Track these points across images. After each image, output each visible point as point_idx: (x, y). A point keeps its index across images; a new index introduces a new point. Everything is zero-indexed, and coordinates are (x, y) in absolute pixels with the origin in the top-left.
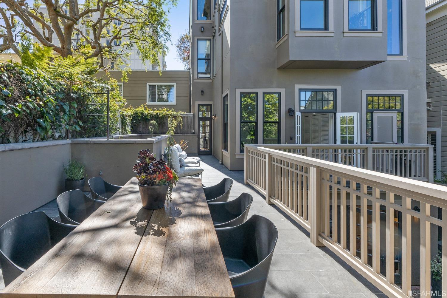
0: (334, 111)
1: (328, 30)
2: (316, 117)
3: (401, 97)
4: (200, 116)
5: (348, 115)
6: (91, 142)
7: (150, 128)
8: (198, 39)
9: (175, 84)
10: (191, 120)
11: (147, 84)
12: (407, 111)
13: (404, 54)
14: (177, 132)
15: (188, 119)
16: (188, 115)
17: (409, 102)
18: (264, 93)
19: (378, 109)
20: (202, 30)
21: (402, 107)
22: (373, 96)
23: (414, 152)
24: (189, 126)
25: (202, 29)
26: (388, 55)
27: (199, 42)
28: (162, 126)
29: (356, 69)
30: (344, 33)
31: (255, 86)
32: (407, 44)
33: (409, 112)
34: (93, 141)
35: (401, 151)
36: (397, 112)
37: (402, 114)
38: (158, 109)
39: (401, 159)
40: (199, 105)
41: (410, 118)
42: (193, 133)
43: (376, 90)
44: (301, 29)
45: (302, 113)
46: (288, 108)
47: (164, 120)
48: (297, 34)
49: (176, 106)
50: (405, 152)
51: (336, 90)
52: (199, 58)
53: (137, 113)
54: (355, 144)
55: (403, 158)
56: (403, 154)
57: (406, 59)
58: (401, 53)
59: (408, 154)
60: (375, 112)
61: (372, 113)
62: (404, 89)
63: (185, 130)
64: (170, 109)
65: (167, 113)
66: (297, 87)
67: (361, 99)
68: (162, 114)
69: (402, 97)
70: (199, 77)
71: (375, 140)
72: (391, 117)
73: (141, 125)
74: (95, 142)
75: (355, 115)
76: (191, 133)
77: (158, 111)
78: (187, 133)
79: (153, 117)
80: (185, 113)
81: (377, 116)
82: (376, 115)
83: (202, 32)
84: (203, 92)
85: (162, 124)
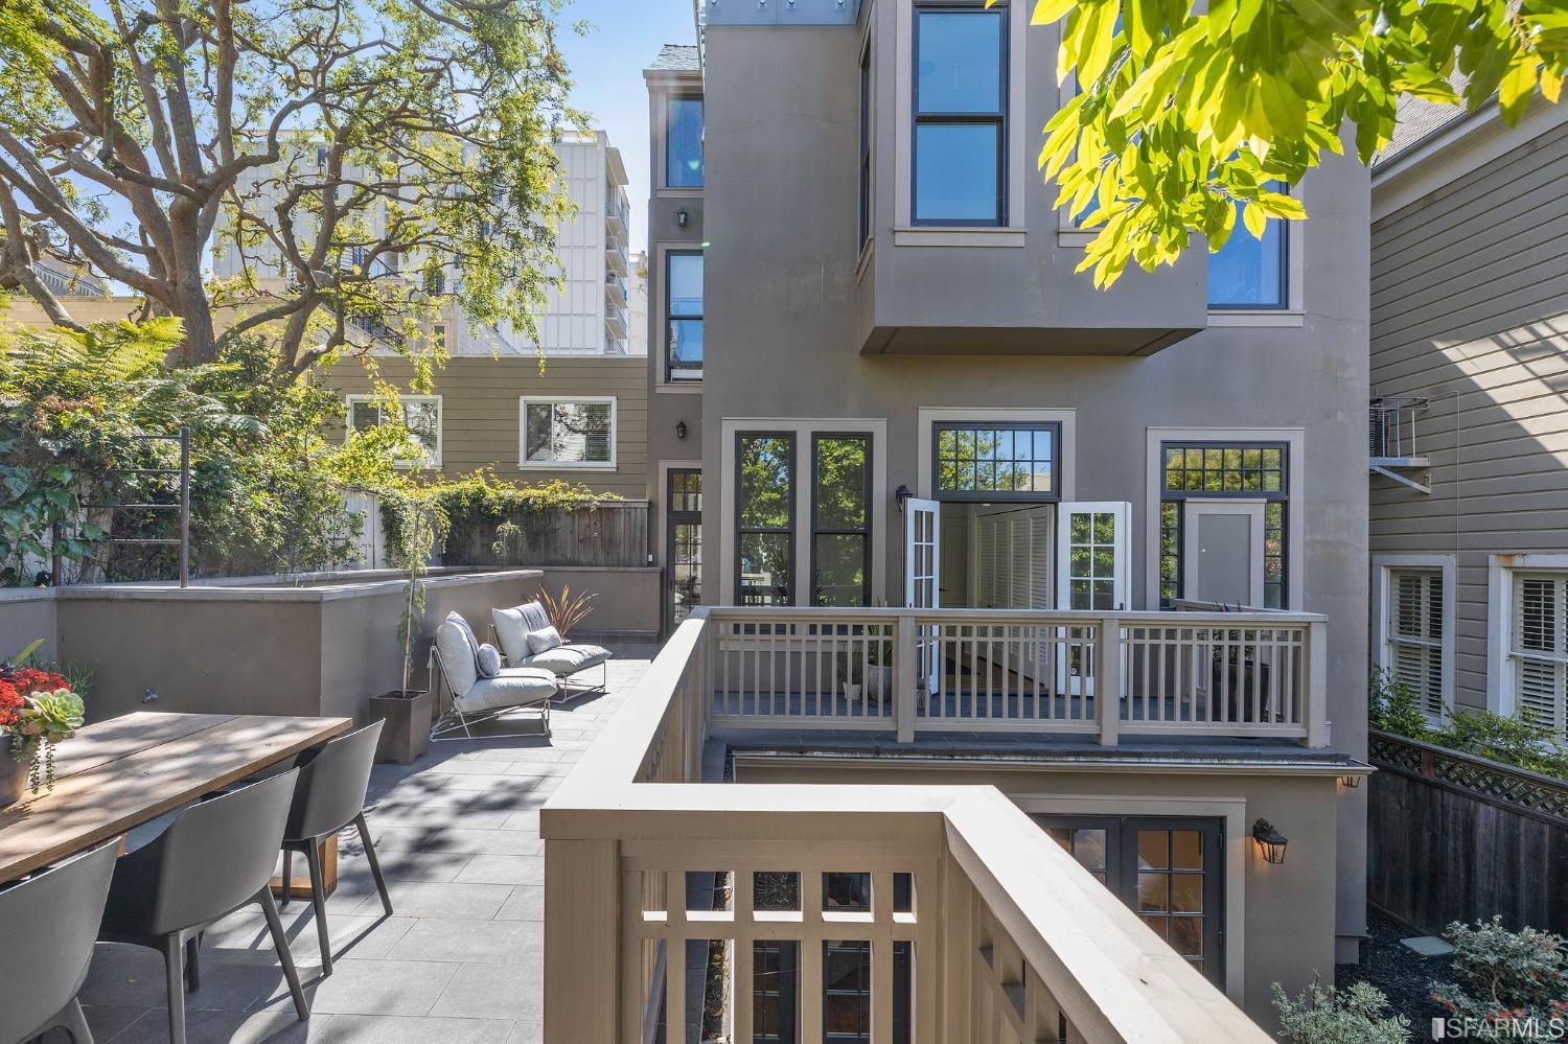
0: (1054, 498)
1: (1007, 225)
2: (1020, 515)
3: (1281, 450)
4: (678, 507)
5: (1094, 508)
6: (121, 597)
7: (498, 545)
8: (668, 251)
9: (613, 400)
10: (642, 522)
11: (523, 399)
12: (1301, 498)
13: (1292, 305)
14: (593, 562)
15: (633, 519)
16: (632, 505)
17: (1306, 466)
18: (816, 436)
19: (1201, 491)
20: (682, 221)
21: (1284, 485)
22: (1184, 445)
23: (1279, 639)
24: (635, 542)
25: (682, 216)
26: (1211, 307)
27: (674, 260)
28: (547, 543)
29: (1129, 355)
30: (1059, 233)
31: (787, 411)
32: (1305, 271)
33: (1308, 501)
34: (126, 593)
35: (1233, 636)
36: (1265, 500)
37: (1285, 505)
38: (535, 486)
39: (1233, 660)
40: (670, 471)
41: (1310, 518)
42: (650, 564)
43: (1197, 425)
44: (914, 221)
45: (941, 502)
46: (895, 487)
47: (553, 520)
48: (901, 240)
49: (616, 473)
50: (1250, 636)
51: (1059, 425)
52: (673, 313)
53: (458, 497)
54: (1116, 606)
55: (1242, 658)
56: (1242, 643)
57: (1298, 322)
58: (1284, 302)
59: (1258, 643)
60: (1188, 500)
61: (1181, 504)
62: (1292, 423)
63: (622, 555)
64: (573, 485)
65: (561, 496)
66: (927, 417)
67: (1143, 459)
68: (544, 501)
69: (1284, 451)
70: (675, 379)
71: (1191, 595)
72: (1246, 518)
73: (476, 536)
74: (134, 596)
75: (1121, 511)
76: (641, 566)
77: (535, 492)
78: (629, 566)
79: (511, 510)
80: (621, 499)
81: (1197, 516)
82: (1195, 509)
83: (684, 226)
84: (685, 427)
85: (546, 535)
